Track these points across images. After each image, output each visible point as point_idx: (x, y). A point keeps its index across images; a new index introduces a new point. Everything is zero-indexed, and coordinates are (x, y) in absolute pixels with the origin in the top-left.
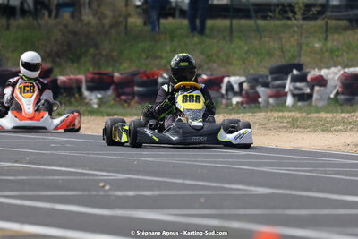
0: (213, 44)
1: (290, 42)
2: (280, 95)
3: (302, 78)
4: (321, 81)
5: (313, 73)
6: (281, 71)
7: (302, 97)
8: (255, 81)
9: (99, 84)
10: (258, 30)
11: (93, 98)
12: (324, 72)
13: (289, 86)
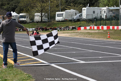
0: (61, 25)
2: (66, 29)
4: (70, 28)
6: (67, 27)
7: (68, 29)
8: (64, 28)
9: (51, 29)
10: (66, 23)
11: (50, 30)
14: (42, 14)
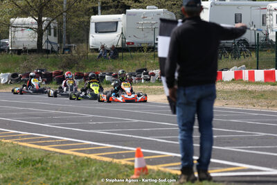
0: (117, 62)
1: (142, 61)
2: (139, 79)
3: (147, 73)
4: (153, 74)
5: (151, 72)
6: (140, 71)
7: (148, 80)
8: (131, 75)
9: (79, 77)
10: (132, 57)
12: (154, 71)
13: (142, 76)
14: (40, 22)
